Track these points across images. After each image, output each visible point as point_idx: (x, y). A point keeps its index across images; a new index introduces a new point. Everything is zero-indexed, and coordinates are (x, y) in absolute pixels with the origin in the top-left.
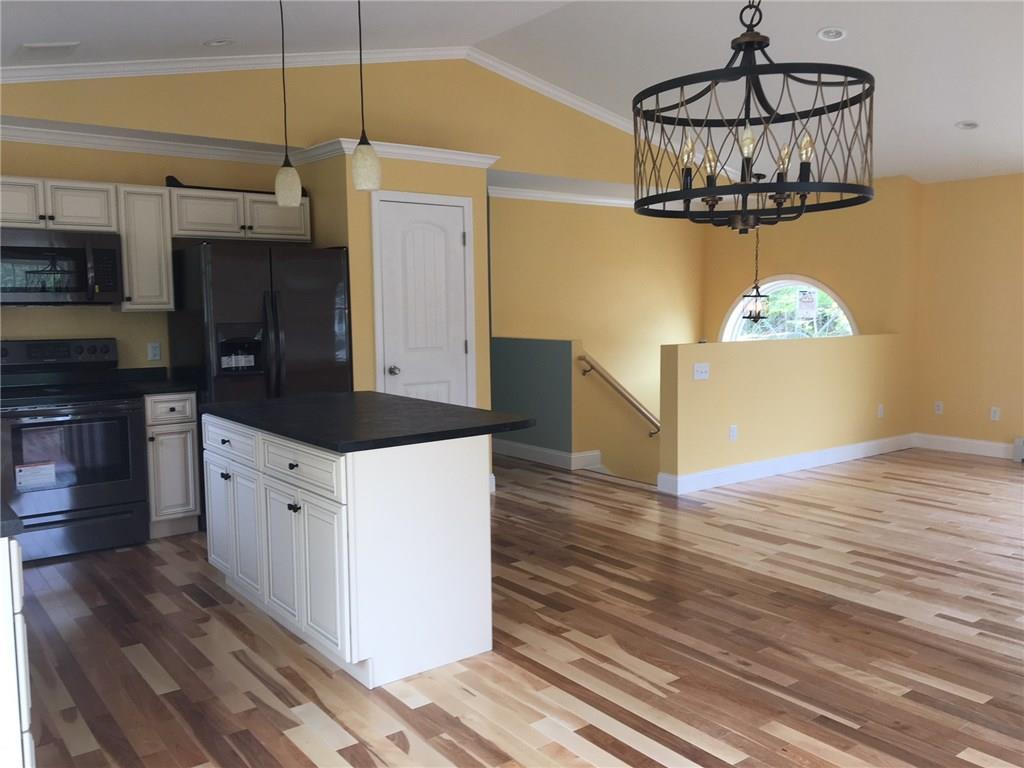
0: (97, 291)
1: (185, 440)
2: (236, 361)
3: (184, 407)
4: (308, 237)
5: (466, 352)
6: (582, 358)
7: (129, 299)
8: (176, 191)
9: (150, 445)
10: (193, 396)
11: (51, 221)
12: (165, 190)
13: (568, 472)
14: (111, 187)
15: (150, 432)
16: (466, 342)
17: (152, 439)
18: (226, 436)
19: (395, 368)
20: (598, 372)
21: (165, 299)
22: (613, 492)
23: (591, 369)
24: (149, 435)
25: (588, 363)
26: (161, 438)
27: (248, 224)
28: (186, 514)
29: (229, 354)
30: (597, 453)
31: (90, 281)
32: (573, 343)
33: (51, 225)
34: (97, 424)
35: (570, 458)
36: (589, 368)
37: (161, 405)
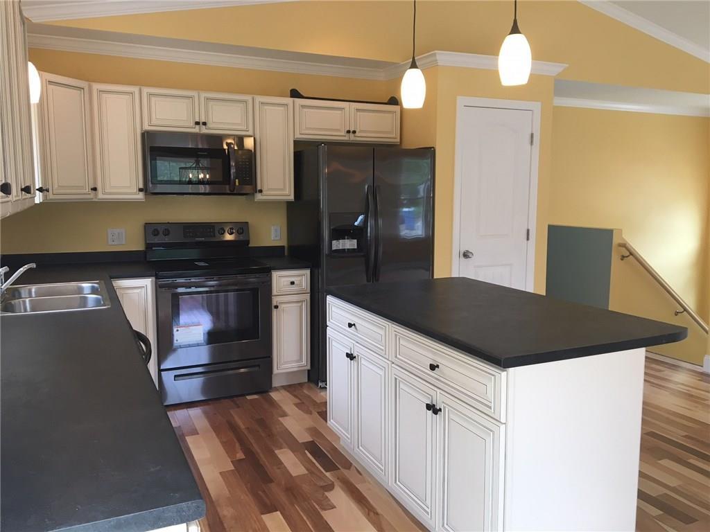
0: (237, 184)
1: (301, 308)
2: (344, 244)
3: (301, 281)
4: (399, 140)
5: (528, 239)
6: (622, 245)
7: (261, 191)
8: (299, 101)
9: (275, 312)
10: (308, 272)
11: (204, 126)
12: (290, 100)
14: (248, 98)
15: (275, 301)
16: (528, 231)
17: (276, 307)
18: (353, 320)
19: (468, 251)
20: (636, 257)
21: (287, 192)
22: (660, 371)
23: (629, 254)
24: (274, 303)
25: (627, 249)
26: (283, 306)
27: (352, 130)
28: (301, 369)
29: (338, 239)
31: (232, 177)
32: (615, 232)
33: (204, 130)
34: (231, 294)
37: (283, 279)
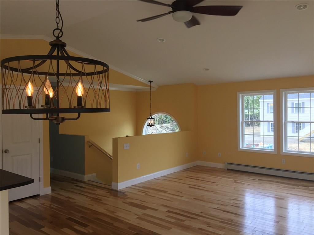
5: (39, 142)
6: (89, 142)
13: (83, 182)
16: (39, 139)
19: (7, 150)
20: (95, 146)
23: (92, 145)
25: (91, 143)
30: (95, 174)
32: (85, 137)
35: (84, 177)
36: (91, 145)
